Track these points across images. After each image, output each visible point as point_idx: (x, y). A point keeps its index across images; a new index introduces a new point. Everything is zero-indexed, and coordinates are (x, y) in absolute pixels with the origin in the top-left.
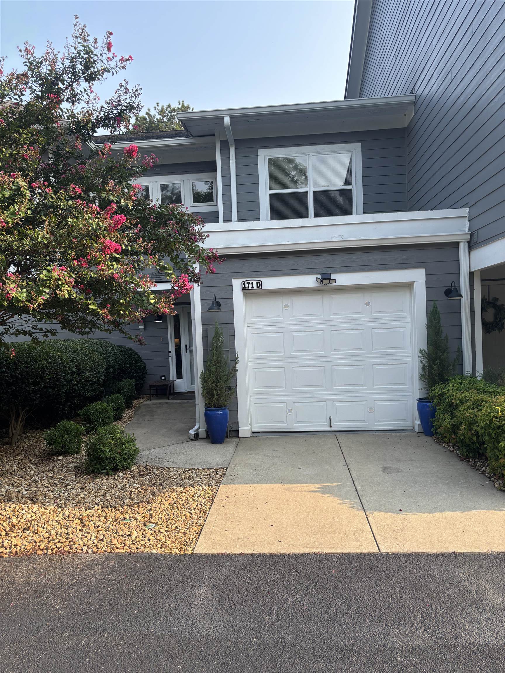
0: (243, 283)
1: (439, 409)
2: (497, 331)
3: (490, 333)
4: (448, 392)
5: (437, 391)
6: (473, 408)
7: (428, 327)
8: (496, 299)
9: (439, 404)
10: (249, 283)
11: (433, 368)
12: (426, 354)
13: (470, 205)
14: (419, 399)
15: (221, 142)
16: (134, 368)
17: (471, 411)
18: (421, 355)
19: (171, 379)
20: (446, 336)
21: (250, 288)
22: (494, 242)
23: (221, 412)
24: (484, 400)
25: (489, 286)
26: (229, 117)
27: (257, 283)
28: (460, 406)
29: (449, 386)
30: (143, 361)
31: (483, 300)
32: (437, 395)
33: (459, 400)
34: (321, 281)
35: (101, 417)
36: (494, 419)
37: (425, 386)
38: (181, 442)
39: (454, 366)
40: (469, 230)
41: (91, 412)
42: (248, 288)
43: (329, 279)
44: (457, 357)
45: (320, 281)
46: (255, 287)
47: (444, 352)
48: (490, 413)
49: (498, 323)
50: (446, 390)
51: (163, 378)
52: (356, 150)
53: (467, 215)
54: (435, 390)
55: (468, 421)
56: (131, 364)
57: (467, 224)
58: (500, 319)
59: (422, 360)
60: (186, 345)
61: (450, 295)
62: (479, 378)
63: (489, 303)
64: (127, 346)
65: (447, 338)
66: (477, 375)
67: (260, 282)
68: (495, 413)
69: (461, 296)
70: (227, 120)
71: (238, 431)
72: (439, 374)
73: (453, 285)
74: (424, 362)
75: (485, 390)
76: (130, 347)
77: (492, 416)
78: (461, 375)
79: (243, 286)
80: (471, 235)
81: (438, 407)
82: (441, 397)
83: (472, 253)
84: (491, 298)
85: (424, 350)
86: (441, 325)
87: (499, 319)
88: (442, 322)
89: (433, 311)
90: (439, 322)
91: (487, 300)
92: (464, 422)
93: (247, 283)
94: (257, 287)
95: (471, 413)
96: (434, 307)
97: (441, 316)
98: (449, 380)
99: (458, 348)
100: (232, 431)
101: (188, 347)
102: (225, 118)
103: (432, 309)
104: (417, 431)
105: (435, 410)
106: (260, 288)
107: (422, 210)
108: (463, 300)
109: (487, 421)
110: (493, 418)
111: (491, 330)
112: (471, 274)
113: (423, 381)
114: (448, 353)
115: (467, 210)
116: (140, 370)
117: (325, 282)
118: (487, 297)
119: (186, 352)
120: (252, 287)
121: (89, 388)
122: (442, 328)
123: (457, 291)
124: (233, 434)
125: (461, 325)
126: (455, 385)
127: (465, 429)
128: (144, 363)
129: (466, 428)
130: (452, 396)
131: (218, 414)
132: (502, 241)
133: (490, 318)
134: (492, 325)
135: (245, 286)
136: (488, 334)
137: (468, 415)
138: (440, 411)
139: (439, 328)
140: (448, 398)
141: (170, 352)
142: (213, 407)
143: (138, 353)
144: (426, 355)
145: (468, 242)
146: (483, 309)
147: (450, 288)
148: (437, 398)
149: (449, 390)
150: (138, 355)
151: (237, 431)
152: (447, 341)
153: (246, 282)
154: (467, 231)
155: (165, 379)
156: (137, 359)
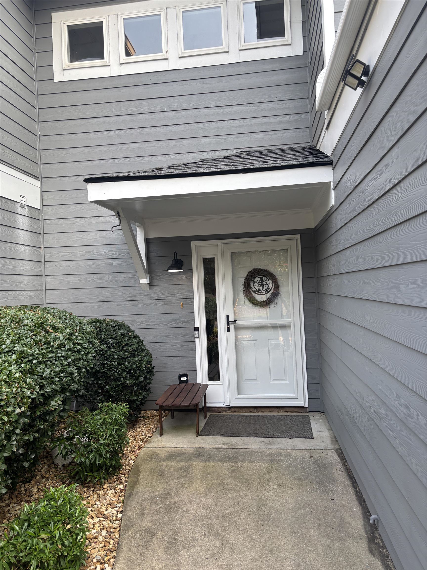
16: (127, 368)
19: (199, 381)
30: (147, 349)
51: (183, 379)
56: (122, 360)
60: (228, 317)
64: (115, 319)
76: (120, 319)
101: (231, 319)
116: (140, 370)
119: (228, 330)
128: (148, 354)
141: (197, 329)
143: (137, 332)
150: (136, 337)
155: (186, 382)
156: (134, 347)
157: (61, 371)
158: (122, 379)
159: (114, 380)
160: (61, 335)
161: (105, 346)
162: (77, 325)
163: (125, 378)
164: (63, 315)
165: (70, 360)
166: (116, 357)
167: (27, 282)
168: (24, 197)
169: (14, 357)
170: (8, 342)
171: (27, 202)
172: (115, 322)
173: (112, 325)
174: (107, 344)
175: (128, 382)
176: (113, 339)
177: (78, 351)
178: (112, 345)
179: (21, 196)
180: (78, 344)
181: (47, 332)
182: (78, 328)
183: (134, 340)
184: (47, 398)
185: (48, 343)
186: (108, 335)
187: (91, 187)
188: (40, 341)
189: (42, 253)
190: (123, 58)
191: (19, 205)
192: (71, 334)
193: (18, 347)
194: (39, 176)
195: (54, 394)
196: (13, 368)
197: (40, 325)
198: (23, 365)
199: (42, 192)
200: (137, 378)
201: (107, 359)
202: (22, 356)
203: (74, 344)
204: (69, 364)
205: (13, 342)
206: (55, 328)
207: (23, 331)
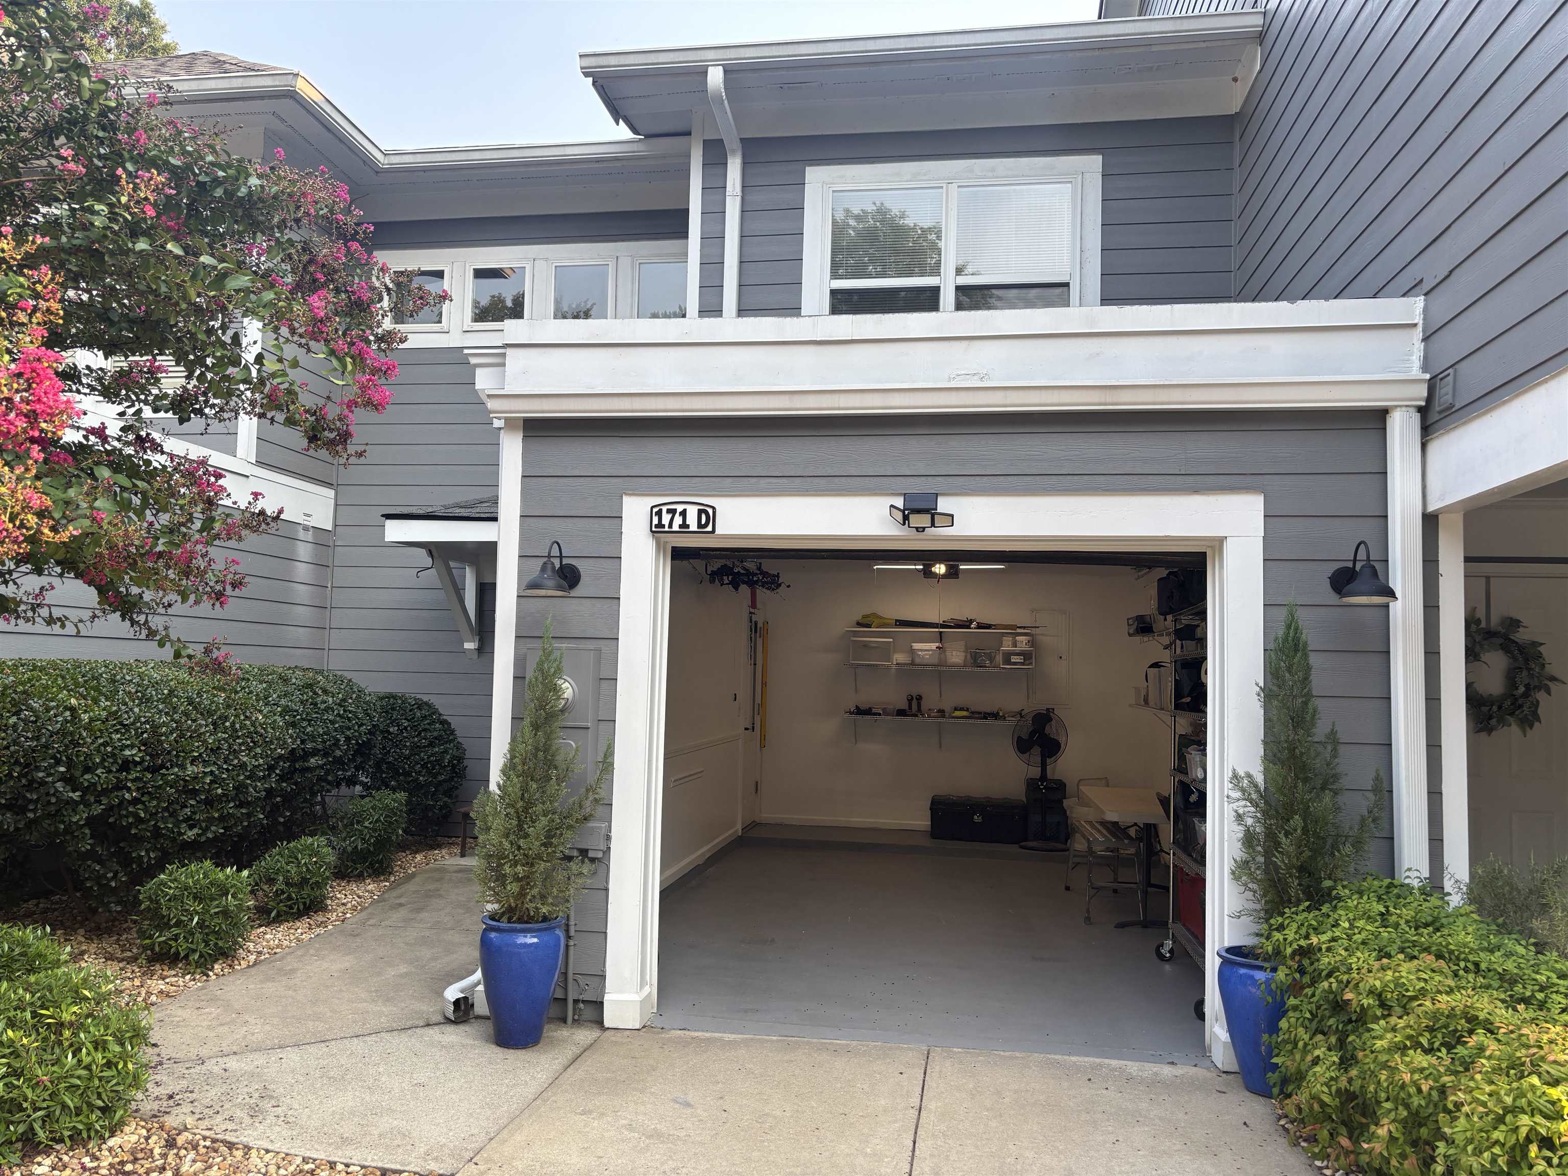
0: (655, 510)
1: (1295, 1008)
2: (1515, 729)
3: (1490, 730)
4: (1329, 949)
5: (1290, 934)
6: (1431, 1043)
7: (1269, 695)
8: (1514, 624)
9: (1296, 988)
10: (672, 512)
11: (1278, 844)
12: (1258, 791)
13: (1426, 287)
14: (1229, 950)
15: (707, 144)
16: (423, 760)
17: (1421, 1060)
18: (1237, 794)
20: (1333, 733)
21: (676, 528)
22: (1517, 396)
23: (535, 940)
24: (1482, 1016)
25: (1488, 578)
26: (721, 68)
27: (700, 512)
28: (1376, 1019)
29: (1336, 925)
30: (460, 740)
31: (1471, 623)
32: (1289, 951)
33: (1371, 992)
34: (906, 518)
35: (197, 913)
36: (1533, 1150)
37: (1251, 906)
38: (409, 1024)
39: (1358, 844)
40: (1425, 368)
41: (167, 894)
42: (670, 526)
43: (931, 512)
44: (1370, 812)
45: (899, 516)
46: (694, 527)
47: (1323, 788)
48: (1514, 1110)
49: (1520, 701)
50: (1324, 938)
52: (1087, 175)
53: (1418, 319)
54: (1281, 928)
55: (1407, 1106)
56: (416, 748)
57: (1417, 349)
58: (1527, 686)
59: (1241, 811)
61: (1350, 587)
62: (1455, 900)
63: (1489, 634)
64: (417, 695)
65: (1333, 738)
66: (1448, 887)
67: (710, 511)
68: (1538, 1119)
69: (1391, 594)
70: (715, 77)
71: (602, 1003)
72: (1302, 869)
73: (1362, 555)
74: (1249, 821)
75: (1483, 966)
76: (424, 697)
77: (1523, 1132)
78: (1387, 881)
79: (655, 521)
80: (1432, 385)
81: (1292, 1001)
82: (1306, 962)
83: (1434, 448)
84: (1495, 620)
85: (1249, 776)
86: (1314, 693)
87: (1522, 689)
88: (1318, 683)
89: (1286, 640)
90: (1306, 680)
91: (1483, 625)
92: (1388, 1105)
93: (669, 511)
94: (700, 525)
95: (1422, 1070)
96: (1289, 627)
97: (1313, 659)
98: (1339, 898)
99: (1377, 779)
100: (583, 1002)
102: (711, 70)
103: (1281, 633)
104: (1220, 1066)
105: (1278, 1011)
106: (709, 528)
107: (1260, 301)
108: (1397, 608)
109: (1497, 1150)
110: (1528, 1140)
111: (1493, 722)
112: (1430, 521)
113: (1245, 885)
114: (1336, 793)
115: (1419, 302)
117: (918, 520)
118: (1481, 614)
120: (684, 525)
121: (194, 813)
122: (1319, 703)
123: (1375, 573)
124: (588, 1012)
125: (1389, 699)
126: (1361, 923)
127: (1392, 1139)
128: (459, 746)
129: (1396, 1135)
130: (1343, 969)
131: (525, 945)
132: (1553, 385)
133: (1493, 684)
134: (1500, 707)
135: (660, 519)
136: (1483, 735)
137: (1407, 1077)
138: (1297, 1014)
139: (1305, 703)
140: (1329, 975)
142: (505, 919)
143: (447, 717)
144: (1254, 796)
145: (1420, 409)
146: (1472, 654)
147: (1350, 565)
148: (1290, 963)
149: (1334, 939)
150: (444, 722)
151: (599, 1005)
152: (1335, 750)
153: (664, 509)
154: (1415, 370)
156: (435, 734)
157: (325, 733)
158: (414, 774)
159: (403, 774)
160: (330, 699)
161: (396, 728)
162: (354, 692)
163: (419, 773)
164: (338, 680)
165: (337, 725)
166: (408, 744)
167: (301, 635)
168: (309, 516)
169: (279, 709)
170: (274, 696)
171: (312, 523)
172: (415, 700)
173: (409, 704)
174: (398, 726)
175: (421, 778)
176: (408, 721)
177: (349, 719)
178: (406, 728)
179: (306, 515)
180: (350, 712)
181: (315, 693)
182: (354, 696)
183: (437, 725)
184: (307, 755)
185: (315, 704)
186: (402, 715)
187: (390, 524)
188: (307, 700)
189: (329, 596)
190: (468, 323)
191: (300, 528)
192: (344, 700)
193: (283, 702)
194: (334, 483)
195: (315, 752)
196: (278, 719)
197: (310, 686)
198: (287, 717)
199: (336, 505)
200: (435, 776)
201: (397, 746)
202: (286, 711)
203: (345, 711)
204: (336, 730)
205: (279, 696)
206: (325, 691)
207: (290, 689)
